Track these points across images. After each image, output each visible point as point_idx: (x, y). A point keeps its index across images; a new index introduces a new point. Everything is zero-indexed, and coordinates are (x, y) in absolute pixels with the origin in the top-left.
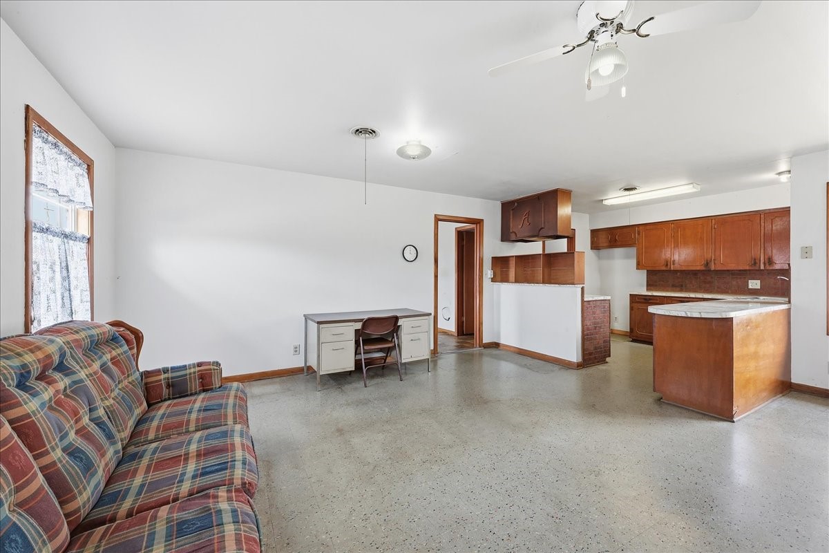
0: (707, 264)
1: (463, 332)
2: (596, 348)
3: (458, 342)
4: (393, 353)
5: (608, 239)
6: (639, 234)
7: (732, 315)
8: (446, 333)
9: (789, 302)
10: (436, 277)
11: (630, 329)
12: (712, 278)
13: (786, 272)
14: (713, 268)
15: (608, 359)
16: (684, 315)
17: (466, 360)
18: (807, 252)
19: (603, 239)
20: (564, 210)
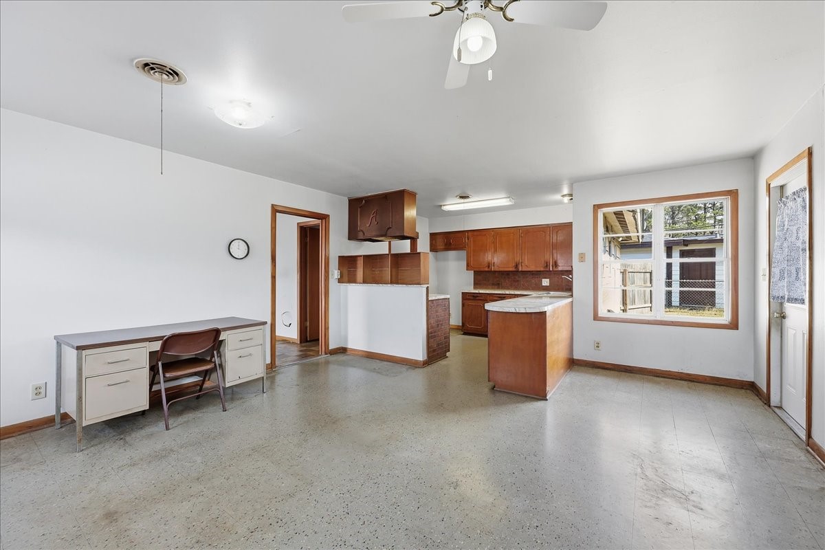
0: (517, 266)
1: (307, 338)
2: (438, 345)
3: (300, 351)
4: (214, 376)
5: (445, 242)
6: (468, 239)
7: (545, 309)
8: (286, 341)
9: (572, 295)
10: (274, 277)
11: (462, 323)
12: (519, 277)
13: (570, 272)
14: (520, 270)
15: (448, 354)
16: (514, 311)
17: (309, 371)
18: (582, 257)
19: (440, 243)
20: (410, 213)
